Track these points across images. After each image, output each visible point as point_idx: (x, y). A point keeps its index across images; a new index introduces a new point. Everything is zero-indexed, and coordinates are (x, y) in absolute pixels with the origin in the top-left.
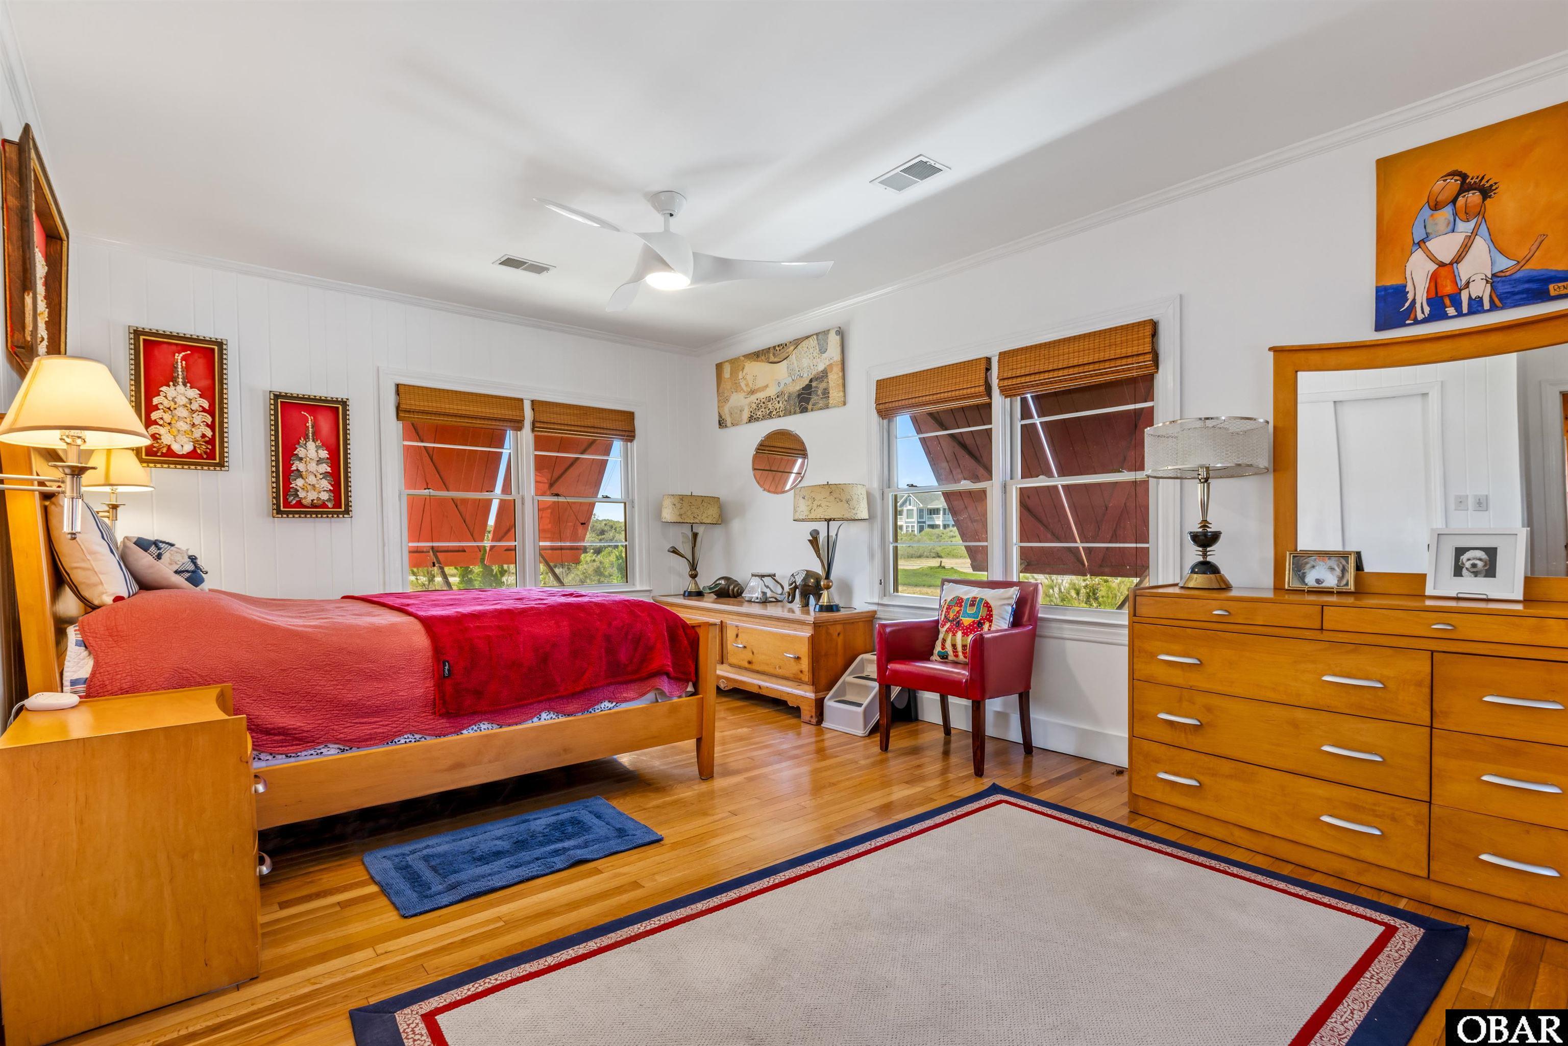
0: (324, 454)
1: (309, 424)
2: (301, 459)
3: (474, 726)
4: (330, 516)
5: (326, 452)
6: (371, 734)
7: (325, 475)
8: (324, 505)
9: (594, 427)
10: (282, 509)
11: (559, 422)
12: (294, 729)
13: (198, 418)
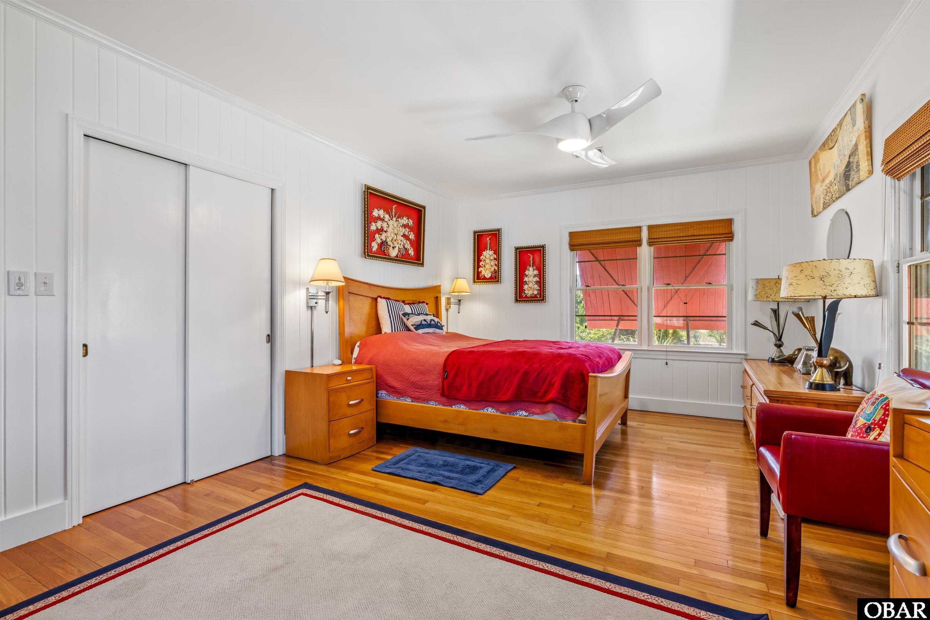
0: (536, 272)
1: (531, 259)
2: (527, 276)
3: (458, 405)
4: (536, 302)
5: (537, 271)
6: (419, 397)
7: (537, 282)
8: (536, 296)
9: (694, 236)
10: (518, 299)
11: (666, 236)
12: (396, 388)
13: (493, 263)
